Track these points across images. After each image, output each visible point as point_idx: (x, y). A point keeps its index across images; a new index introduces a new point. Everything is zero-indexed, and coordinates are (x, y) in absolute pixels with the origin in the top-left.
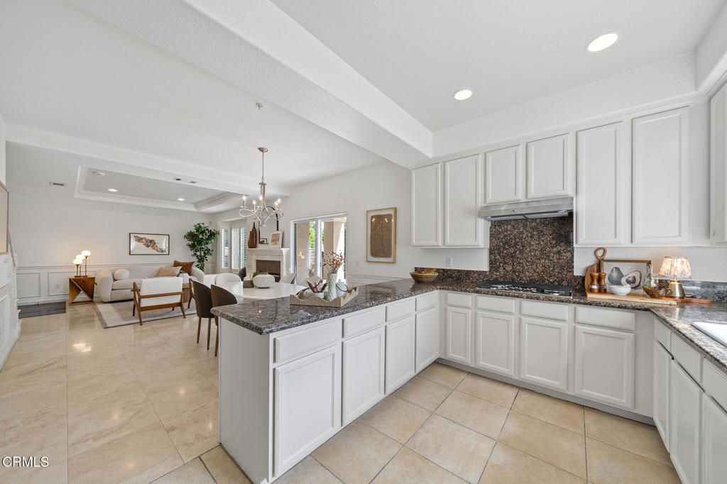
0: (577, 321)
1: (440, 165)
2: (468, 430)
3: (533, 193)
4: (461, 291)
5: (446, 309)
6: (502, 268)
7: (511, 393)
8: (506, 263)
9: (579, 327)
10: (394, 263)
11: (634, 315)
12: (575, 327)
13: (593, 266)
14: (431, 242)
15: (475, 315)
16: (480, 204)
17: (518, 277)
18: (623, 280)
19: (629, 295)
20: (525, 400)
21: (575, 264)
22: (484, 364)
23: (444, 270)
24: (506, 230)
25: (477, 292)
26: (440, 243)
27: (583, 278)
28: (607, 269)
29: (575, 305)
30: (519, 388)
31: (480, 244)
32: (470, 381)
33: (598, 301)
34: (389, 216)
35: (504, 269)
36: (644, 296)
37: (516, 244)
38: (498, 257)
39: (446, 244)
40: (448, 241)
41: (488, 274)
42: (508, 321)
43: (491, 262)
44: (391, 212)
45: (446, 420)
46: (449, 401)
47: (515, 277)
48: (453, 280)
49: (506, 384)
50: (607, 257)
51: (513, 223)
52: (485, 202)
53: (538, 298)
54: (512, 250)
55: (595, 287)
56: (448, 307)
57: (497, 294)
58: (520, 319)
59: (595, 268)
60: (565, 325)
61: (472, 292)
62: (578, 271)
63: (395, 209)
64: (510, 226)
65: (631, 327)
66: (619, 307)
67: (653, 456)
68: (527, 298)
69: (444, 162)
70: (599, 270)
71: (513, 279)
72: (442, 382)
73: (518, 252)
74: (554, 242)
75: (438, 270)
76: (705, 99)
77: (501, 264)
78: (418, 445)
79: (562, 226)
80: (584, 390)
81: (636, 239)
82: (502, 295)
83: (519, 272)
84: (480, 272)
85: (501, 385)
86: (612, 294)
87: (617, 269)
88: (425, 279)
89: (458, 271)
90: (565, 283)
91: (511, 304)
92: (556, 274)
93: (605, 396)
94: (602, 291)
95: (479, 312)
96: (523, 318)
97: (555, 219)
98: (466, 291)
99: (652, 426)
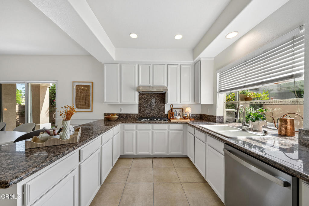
0: (170, 129)
1: (119, 64)
2: (142, 184)
3: (155, 84)
4: (131, 123)
5: (124, 132)
6: (143, 112)
7: (150, 161)
8: (145, 110)
9: (170, 131)
10: (92, 111)
11: (182, 125)
12: (169, 131)
13: (170, 110)
14: (114, 101)
15: (137, 133)
16: (137, 85)
17: (149, 115)
18: (177, 114)
19: (180, 119)
20: (156, 162)
21: (166, 110)
22: (140, 153)
23: (119, 114)
24: (145, 97)
25: (138, 123)
26: (119, 101)
27: (168, 114)
28: (174, 111)
29: (169, 124)
30: (153, 158)
31: (136, 102)
32: (135, 162)
33: (175, 122)
34: (88, 87)
35: (144, 112)
36: (182, 119)
37: (148, 103)
38: (142, 108)
39: (122, 102)
40: (123, 101)
41: (138, 115)
42: (149, 133)
43: (139, 110)
44: (90, 84)
45: (133, 184)
46: (130, 174)
47: (148, 115)
48: (124, 118)
49: (148, 158)
50: (173, 107)
51: (147, 94)
52: (138, 85)
53: (159, 123)
54: (147, 105)
55: (172, 117)
56: (125, 131)
57: (145, 123)
58: (153, 131)
59: (171, 111)
60: (166, 131)
61: (136, 123)
62: (166, 113)
63: (93, 83)
64: (146, 96)
65: (182, 129)
66: (180, 123)
67: (189, 166)
68: (156, 123)
69: (121, 64)
70: (172, 112)
71: (147, 116)
72: (125, 167)
73: (149, 106)
74: (160, 102)
75: (117, 115)
76: (194, 64)
77: (143, 111)
78: (125, 203)
79: (162, 97)
80: (172, 152)
81: (181, 102)
82: (147, 123)
83: (149, 113)
84: (135, 114)
85: (146, 159)
86: (176, 119)
87: (176, 111)
88: (113, 119)
89: (126, 114)
90: (163, 117)
91: (150, 126)
92: (160, 113)
93: (176, 152)
94: (173, 118)
95: (138, 131)
96: (154, 131)
97: (160, 94)
98: (133, 123)
99: (187, 157)
